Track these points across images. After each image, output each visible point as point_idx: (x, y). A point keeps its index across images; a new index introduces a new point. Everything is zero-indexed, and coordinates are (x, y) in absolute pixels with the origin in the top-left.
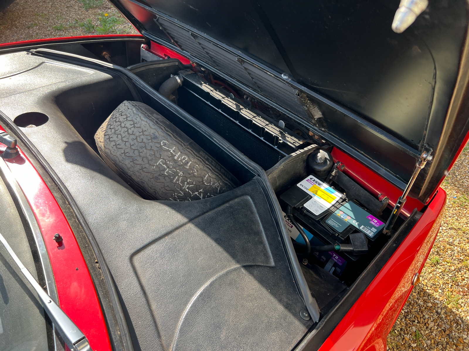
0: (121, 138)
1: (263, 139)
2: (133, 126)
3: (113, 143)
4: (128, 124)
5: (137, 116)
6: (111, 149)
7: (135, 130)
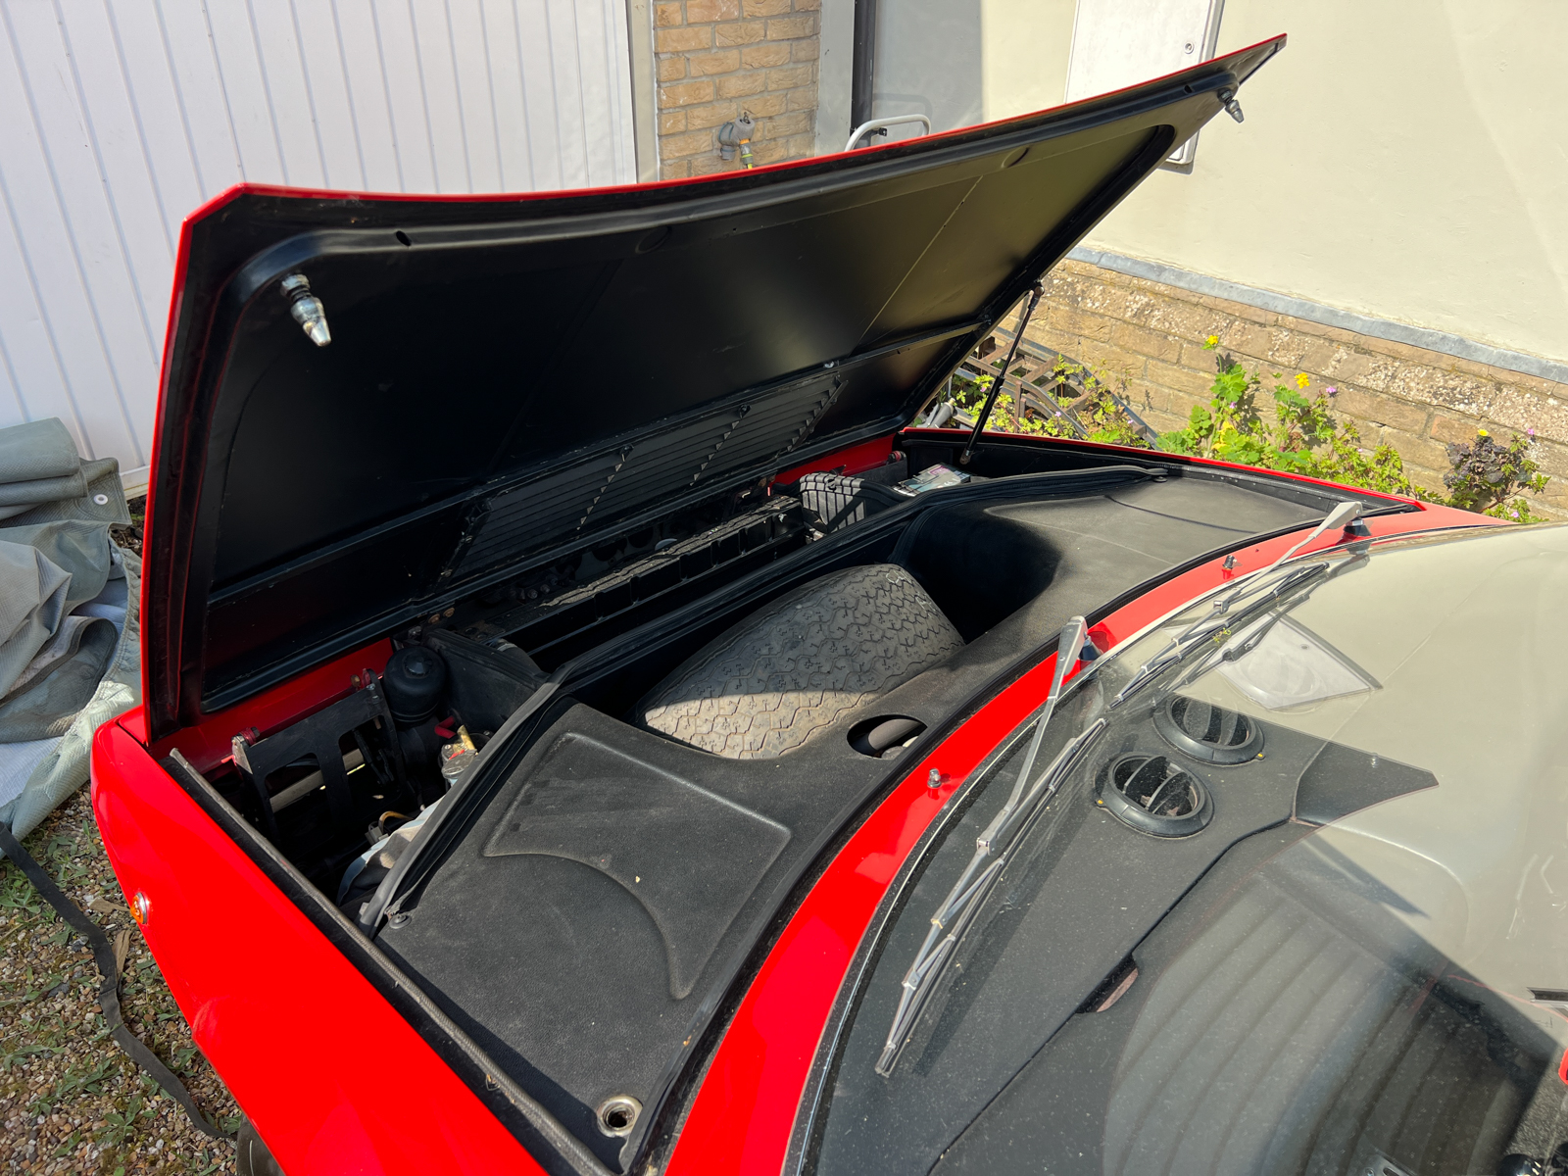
0: (871, 643)
1: (747, 551)
2: (850, 612)
3: (879, 665)
4: (843, 622)
5: (828, 599)
6: (889, 673)
7: (862, 609)
